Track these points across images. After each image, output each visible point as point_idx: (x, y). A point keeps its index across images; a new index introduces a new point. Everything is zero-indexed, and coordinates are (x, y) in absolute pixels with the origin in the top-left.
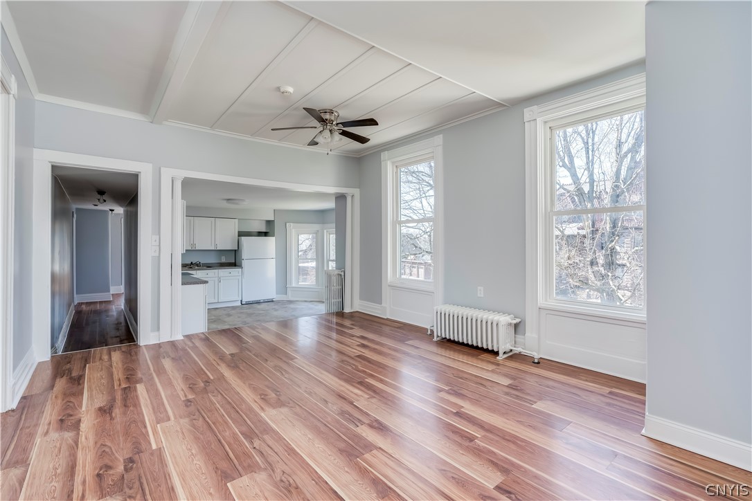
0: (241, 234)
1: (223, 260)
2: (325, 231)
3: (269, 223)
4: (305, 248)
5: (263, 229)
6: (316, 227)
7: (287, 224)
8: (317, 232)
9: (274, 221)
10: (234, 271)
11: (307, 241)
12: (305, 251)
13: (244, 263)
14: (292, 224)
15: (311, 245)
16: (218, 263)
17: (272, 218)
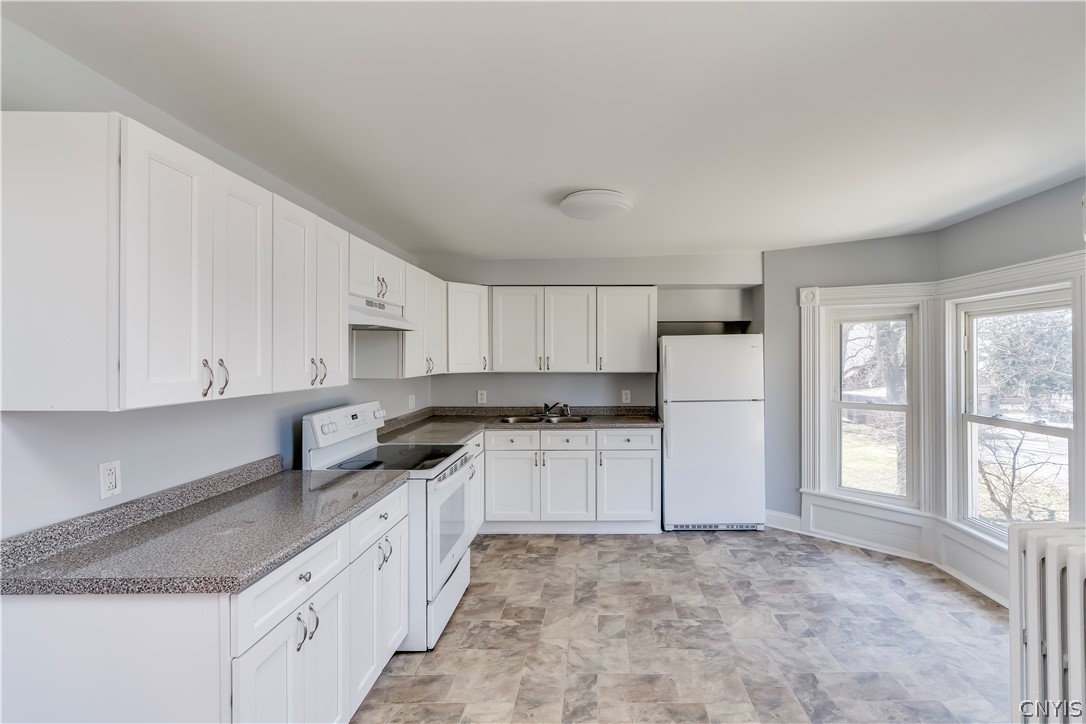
0: (665, 329)
1: (627, 399)
2: (949, 306)
3: (751, 294)
4: (861, 363)
5: (735, 314)
6: (910, 294)
7: (804, 293)
8: (910, 316)
9: (761, 287)
10: (643, 436)
11: (866, 351)
12: (863, 371)
13: (669, 411)
14: (817, 291)
15: (874, 358)
16: (612, 408)
17: (753, 278)
